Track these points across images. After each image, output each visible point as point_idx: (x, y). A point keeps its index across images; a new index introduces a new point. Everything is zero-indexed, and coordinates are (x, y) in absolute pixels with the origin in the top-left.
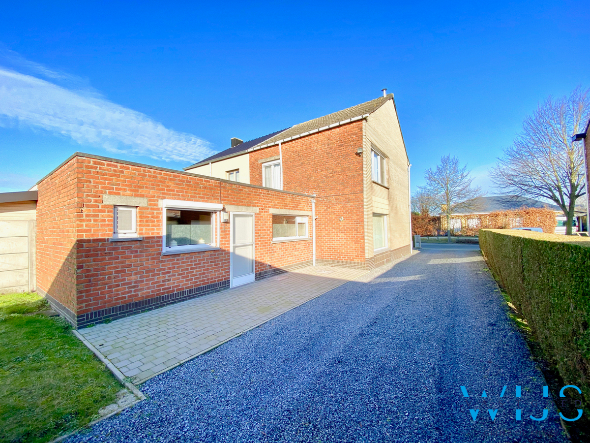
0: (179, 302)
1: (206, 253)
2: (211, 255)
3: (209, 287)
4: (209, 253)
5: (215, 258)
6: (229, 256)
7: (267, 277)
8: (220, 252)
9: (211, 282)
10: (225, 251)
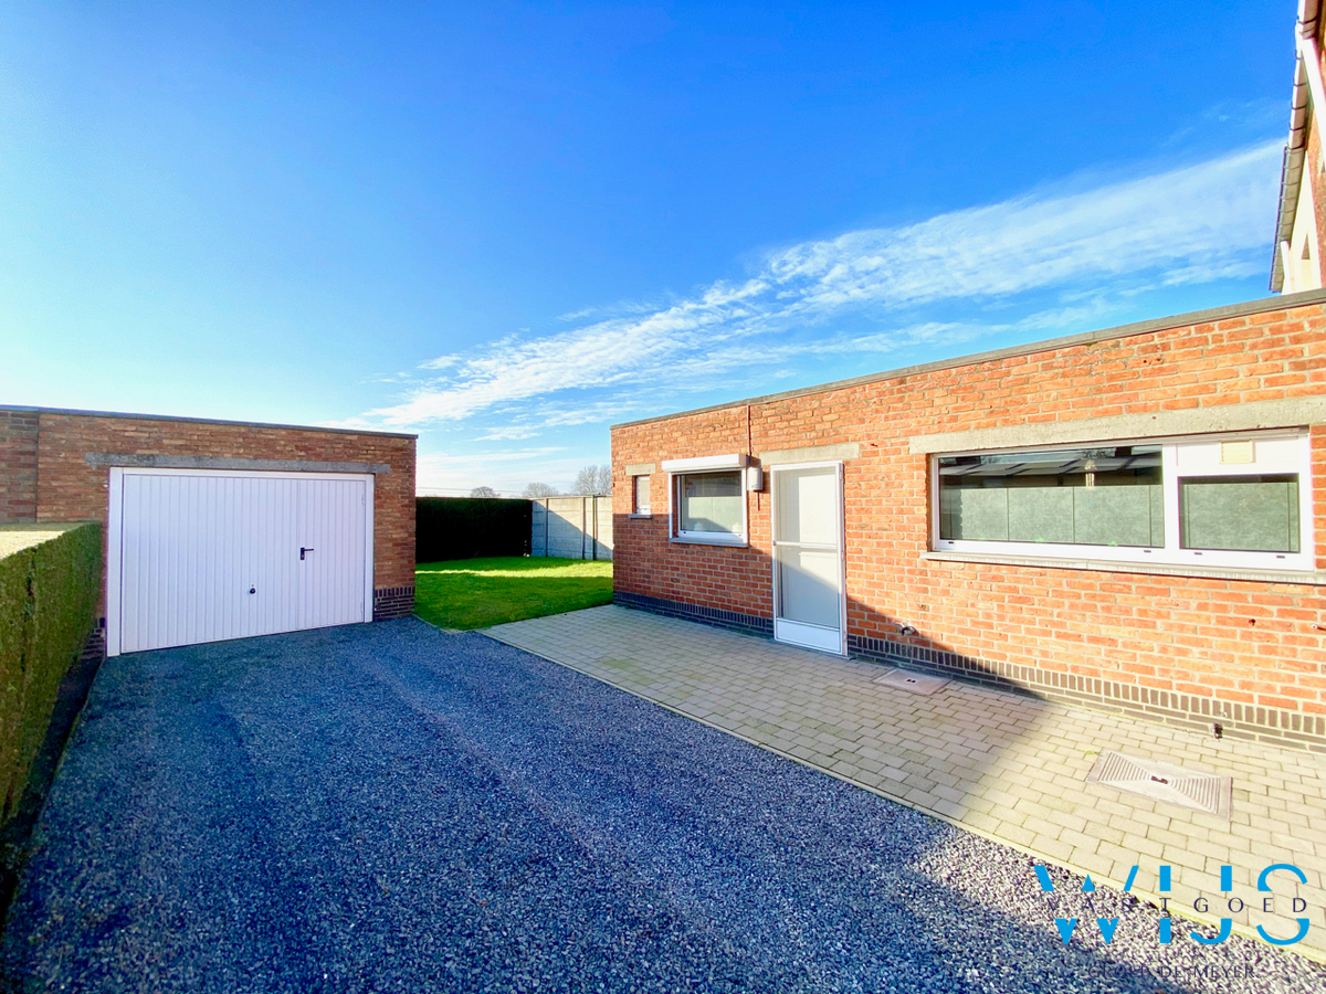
0: (689, 620)
1: (726, 550)
2: (733, 556)
3: (730, 616)
4: (731, 551)
5: (740, 564)
6: (770, 566)
7: (900, 664)
8: (750, 553)
9: (736, 609)
10: (760, 552)
